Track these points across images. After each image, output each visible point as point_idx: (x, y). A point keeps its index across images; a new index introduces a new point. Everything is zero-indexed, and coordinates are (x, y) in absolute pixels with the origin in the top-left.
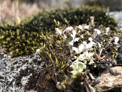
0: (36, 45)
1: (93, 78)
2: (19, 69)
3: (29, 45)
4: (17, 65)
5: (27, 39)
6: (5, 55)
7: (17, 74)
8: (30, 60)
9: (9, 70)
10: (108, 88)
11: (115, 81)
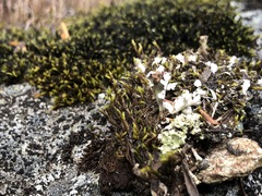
0: (97, 87)
1: (198, 157)
2: (68, 132)
3: (85, 86)
4: (65, 123)
5: (81, 74)
6: (42, 104)
7: (65, 141)
8: (88, 116)
9: (51, 133)
10: (222, 177)
11: (234, 166)
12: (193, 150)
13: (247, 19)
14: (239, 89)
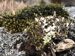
0: (24, 27)
1: (55, 45)
2: (15, 40)
3: (20, 27)
4: (14, 38)
5: (19, 24)
6: (7, 32)
7: (14, 43)
8: (21, 35)
9: (10, 41)
10: (62, 50)
11: (66, 46)
12: (53, 43)
13: (66, 9)
14: (66, 25)
